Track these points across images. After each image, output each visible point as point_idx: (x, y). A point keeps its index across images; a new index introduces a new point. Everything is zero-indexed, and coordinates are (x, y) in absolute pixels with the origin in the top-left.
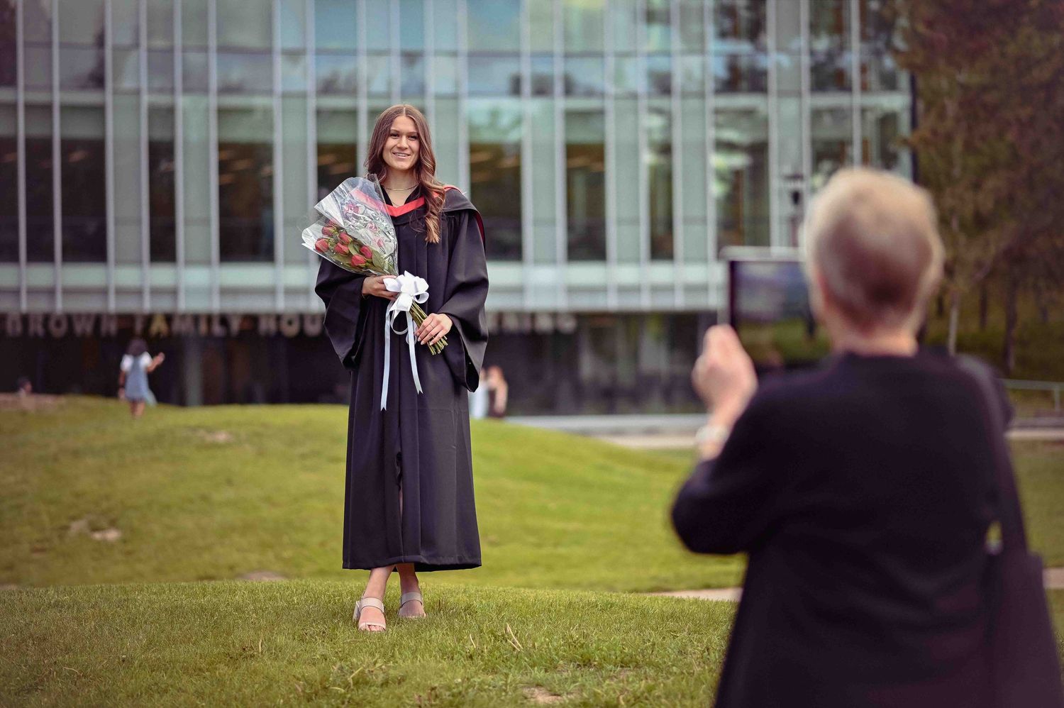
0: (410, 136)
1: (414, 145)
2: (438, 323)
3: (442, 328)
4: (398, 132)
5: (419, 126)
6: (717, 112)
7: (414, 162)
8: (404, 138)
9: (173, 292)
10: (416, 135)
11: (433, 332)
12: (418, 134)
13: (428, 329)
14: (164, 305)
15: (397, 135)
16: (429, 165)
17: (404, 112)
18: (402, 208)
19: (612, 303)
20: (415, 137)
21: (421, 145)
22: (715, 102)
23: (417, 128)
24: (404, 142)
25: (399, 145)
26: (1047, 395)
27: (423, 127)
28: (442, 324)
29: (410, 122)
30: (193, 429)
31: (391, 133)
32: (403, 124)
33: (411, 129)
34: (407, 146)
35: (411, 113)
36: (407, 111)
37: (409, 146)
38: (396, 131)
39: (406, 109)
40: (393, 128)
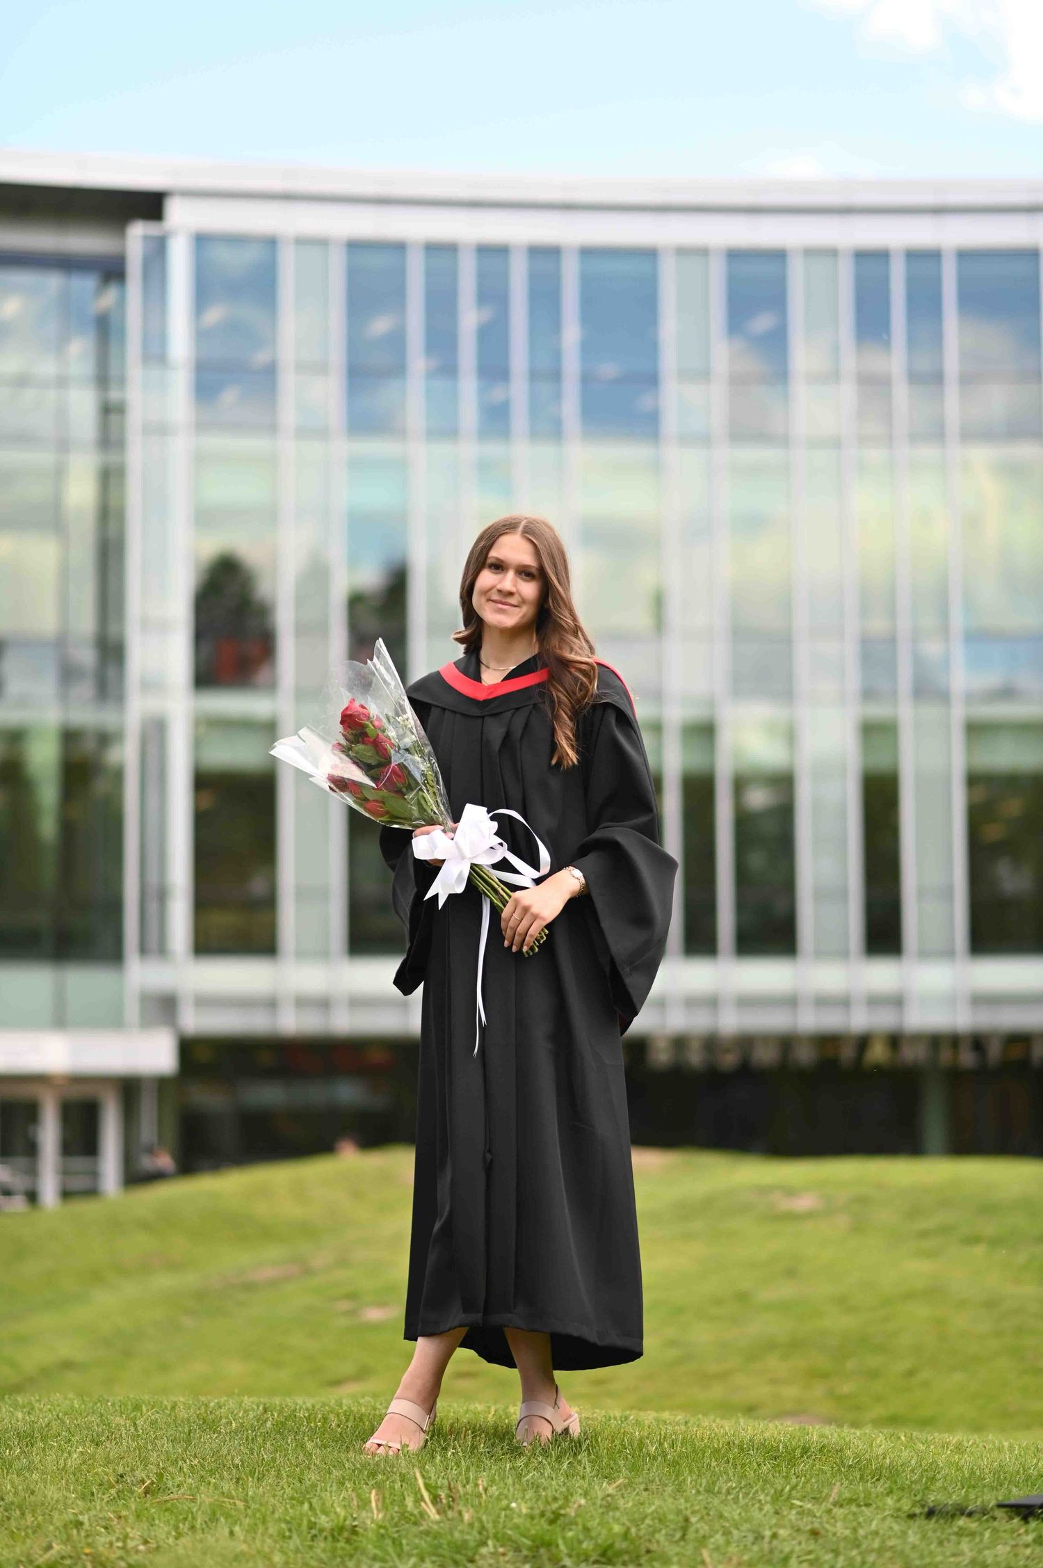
0: (524, 572)
1: (529, 590)
2: (527, 909)
3: (536, 917)
4: (502, 561)
5: (544, 556)
7: (525, 620)
8: (511, 574)
9: (897, 1001)
10: (534, 571)
11: (521, 929)
12: (541, 571)
13: (512, 923)
14: (883, 1021)
15: (499, 567)
17: (520, 529)
18: (495, 686)
20: (533, 576)
23: (539, 559)
25: (499, 587)
27: (552, 558)
28: (534, 910)
29: (528, 547)
30: (764, 1190)
31: (489, 561)
32: (513, 549)
33: (527, 558)
34: (514, 590)
35: (532, 532)
36: (526, 527)
37: (517, 591)
38: (498, 559)
39: (523, 523)
40: (494, 554)
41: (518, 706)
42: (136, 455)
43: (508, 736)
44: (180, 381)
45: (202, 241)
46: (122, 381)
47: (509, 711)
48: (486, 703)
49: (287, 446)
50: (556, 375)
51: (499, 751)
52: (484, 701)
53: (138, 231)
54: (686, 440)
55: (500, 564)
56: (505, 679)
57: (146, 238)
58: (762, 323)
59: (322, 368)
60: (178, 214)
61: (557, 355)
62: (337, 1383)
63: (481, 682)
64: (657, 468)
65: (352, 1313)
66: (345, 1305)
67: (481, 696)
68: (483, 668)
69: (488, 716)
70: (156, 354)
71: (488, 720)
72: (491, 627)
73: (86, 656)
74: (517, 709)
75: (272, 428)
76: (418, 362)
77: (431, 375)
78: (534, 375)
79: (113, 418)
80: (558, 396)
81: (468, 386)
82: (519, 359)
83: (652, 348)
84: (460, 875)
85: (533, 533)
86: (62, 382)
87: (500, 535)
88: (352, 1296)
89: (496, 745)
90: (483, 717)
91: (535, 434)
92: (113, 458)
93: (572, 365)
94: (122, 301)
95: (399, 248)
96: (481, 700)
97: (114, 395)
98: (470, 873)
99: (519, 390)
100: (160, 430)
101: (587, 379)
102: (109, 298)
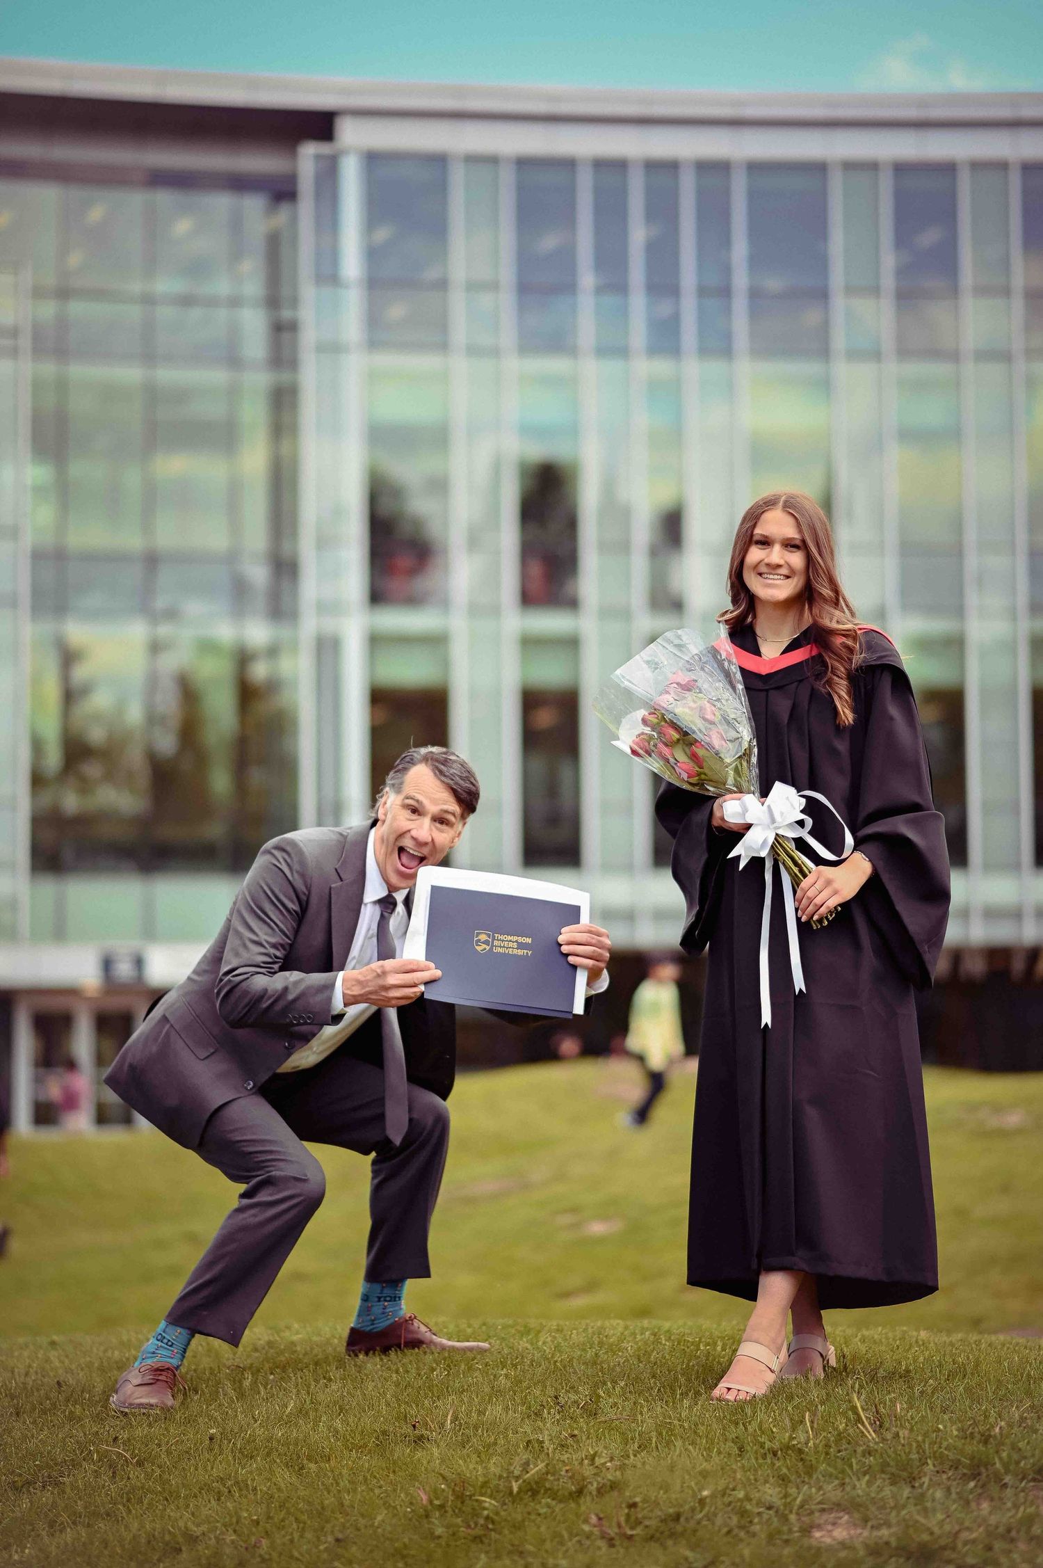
0: (789, 545)
1: (796, 559)
2: (829, 883)
3: (836, 892)
4: (766, 537)
5: (804, 528)
7: (797, 591)
8: (777, 548)
10: (798, 542)
12: (804, 541)
13: (810, 893)
15: (765, 542)
16: (827, 592)
17: (781, 504)
18: (775, 660)
20: (796, 547)
21: (809, 559)
23: (800, 531)
24: (776, 555)
25: (766, 561)
28: (836, 885)
29: (791, 520)
30: (972, 1107)
31: (755, 538)
32: (777, 524)
33: (791, 532)
34: (782, 562)
35: (791, 506)
36: (786, 502)
37: (786, 562)
38: (763, 536)
39: (783, 498)
40: (758, 531)
41: (801, 678)
42: (310, 376)
43: (794, 707)
44: (353, 302)
45: (373, 159)
46: (294, 302)
47: (792, 683)
48: (769, 676)
49: (459, 365)
50: (725, 292)
51: (788, 723)
52: (767, 675)
53: (309, 151)
54: (854, 355)
55: (766, 539)
56: (783, 653)
57: (318, 157)
58: (929, 237)
59: (494, 286)
60: (351, 134)
61: (727, 270)
62: (566, 1295)
63: (761, 656)
64: (825, 386)
65: (576, 1226)
66: (566, 1219)
67: (764, 671)
68: (760, 641)
69: (772, 689)
70: (329, 276)
71: (772, 693)
72: (766, 603)
73: (258, 574)
74: (800, 681)
75: (443, 346)
76: (587, 279)
77: (599, 290)
78: (703, 292)
79: (286, 336)
80: (728, 311)
81: (638, 301)
82: (689, 278)
83: (821, 263)
84: (765, 841)
85: (794, 507)
86: (235, 302)
87: (763, 512)
88: (574, 1210)
89: (785, 718)
90: (767, 691)
91: (704, 351)
92: (285, 377)
93: (741, 280)
94: (294, 220)
95: (568, 164)
96: (764, 674)
97: (286, 314)
98: (774, 843)
99: (689, 306)
100: (332, 349)
101: (755, 294)
102: (282, 216)
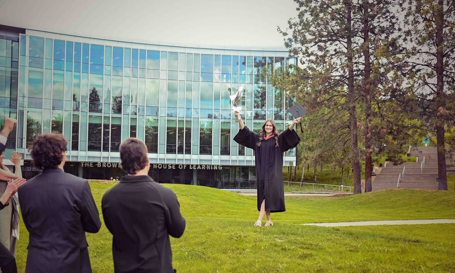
6: (254, 123)
19: (231, 164)
22: (253, 121)
26: (323, 186)
57: (22, 36)
79: (13, 63)
102: (13, 44)
